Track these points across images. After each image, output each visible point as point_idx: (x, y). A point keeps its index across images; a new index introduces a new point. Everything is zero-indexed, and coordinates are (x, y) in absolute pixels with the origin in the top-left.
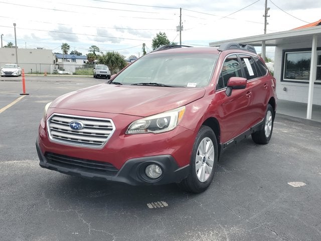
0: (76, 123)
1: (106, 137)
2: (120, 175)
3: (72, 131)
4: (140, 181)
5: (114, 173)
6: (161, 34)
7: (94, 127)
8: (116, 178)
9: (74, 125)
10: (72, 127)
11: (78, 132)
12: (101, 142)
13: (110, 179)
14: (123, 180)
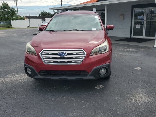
0: (62, 53)
1: (82, 58)
2: (90, 76)
3: (60, 57)
4: (99, 77)
5: (87, 75)
6: (4, 3)
7: (74, 54)
8: (88, 77)
9: (61, 54)
10: (60, 55)
11: (65, 57)
12: (79, 61)
13: (85, 78)
14: (92, 77)
